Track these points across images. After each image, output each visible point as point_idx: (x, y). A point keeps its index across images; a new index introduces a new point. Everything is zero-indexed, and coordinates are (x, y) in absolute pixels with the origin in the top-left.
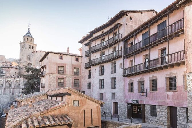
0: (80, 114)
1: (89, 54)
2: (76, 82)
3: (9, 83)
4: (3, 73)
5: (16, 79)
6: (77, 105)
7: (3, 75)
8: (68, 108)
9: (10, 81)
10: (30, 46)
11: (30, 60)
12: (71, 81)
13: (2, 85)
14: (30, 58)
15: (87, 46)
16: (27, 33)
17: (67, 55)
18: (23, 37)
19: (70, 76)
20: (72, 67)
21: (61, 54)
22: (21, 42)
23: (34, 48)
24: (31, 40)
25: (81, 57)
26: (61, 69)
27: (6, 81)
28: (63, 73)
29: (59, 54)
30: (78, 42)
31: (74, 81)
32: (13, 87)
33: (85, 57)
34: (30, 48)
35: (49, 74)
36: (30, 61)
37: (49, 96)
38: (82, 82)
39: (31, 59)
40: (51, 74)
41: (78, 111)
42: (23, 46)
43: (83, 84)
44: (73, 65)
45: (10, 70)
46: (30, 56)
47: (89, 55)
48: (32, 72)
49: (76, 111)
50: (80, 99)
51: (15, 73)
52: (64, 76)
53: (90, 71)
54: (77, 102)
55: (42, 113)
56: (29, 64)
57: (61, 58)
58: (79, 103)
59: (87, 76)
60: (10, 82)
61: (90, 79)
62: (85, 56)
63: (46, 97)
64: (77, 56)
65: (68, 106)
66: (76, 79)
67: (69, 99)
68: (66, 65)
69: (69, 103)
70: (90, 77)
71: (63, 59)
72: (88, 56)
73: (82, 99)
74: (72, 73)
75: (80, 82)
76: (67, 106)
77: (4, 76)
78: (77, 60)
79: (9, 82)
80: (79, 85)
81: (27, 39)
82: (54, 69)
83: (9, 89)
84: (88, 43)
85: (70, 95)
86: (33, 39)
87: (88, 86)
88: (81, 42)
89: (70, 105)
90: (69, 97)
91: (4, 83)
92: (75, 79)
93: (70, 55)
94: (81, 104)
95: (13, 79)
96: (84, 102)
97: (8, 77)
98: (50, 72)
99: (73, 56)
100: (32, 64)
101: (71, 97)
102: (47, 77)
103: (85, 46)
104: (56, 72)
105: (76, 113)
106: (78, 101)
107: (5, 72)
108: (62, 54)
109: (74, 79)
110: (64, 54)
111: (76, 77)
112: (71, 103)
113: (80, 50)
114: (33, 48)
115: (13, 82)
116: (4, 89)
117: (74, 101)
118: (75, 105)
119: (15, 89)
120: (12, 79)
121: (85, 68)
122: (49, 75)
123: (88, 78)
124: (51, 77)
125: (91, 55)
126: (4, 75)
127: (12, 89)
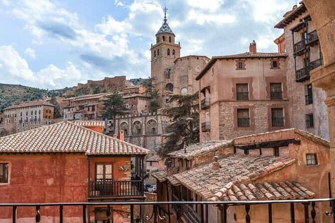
0: (320, 181)
1: (303, 50)
2: (276, 115)
3: (137, 127)
4: (127, 109)
5: (149, 119)
6: (313, 162)
7: (126, 112)
8: (296, 169)
9: (138, 122)
10: (169, 50)
11: (169, 78)
12: (266, 114)
13: (126, 130)
14: (169, 74)
15: (297, 31)
16: (163, 27)
17: (253, 58)
18: (156, 35)
19: (264, 103)
20: (265, 83)
21: (240, 58)
22: (153, 45)
23: (176, 54)
24: (170, 37)
25: (285, 57)
26: (242, 90)
27: (133, 123)
28: (247, 96)
29: (237, 58)
30: (275, 27)
31: (272, 112)
32: (144, 133)
33: (295, 58)
34: (169, 54)
35: (219, 102)
36: (170, 80)
37: (238, 147)
38: (290, 114)
39: (171, 75)
40: (223, 103)
41: (316, 175)
42: (157, 53)
43: (292, 119)
44: (267, 78)
45: (137, 102)
46: (170, 70)
47: (305, 51)
48: (180, 102)
49: (313, 175)
50: (319, 152)
51: (146, 106)
52: (251, 104)
53: (310, 87)
54: (313, 157)
55: (254, 177)
56: (169, 86)
57: (240, 67)
58: (316, 159)
59: (303, 99)
60: (140, 124)
61: (311, 105)
62: (294, 55)
63: (231, 151)
64: (274, 57)
65: (296, 166)
66: (275, 109)
67: (297, 151)
68: (251, 79)
69: (299, 159)
70: (310, 101)
71: (245, 67)
72: (302, 54)
73: (322, 150)
74: (265, 95)
75: (287, 114)
76: (294, 165)
77: (128, 113)
78: (275, 65)
79: (136, 124)
80: (284, 121)
81: (164, 37)
82: (229, 91)
83: (137, 138)
84: (300, 25)
85: (298, 143)
86: (174, 35)
87: (307, 121)
88: (281, 26)
89: (299, 163)
90: (297, 147)
91: (130, 128)
92: (274, 107)
93: (259, 58)
94: (320, 160)
95: (144, 118)
96: (327, 157)
97: (136, 115)
98: (222, 99)
99: (266, 58)
100: (175, 86)
101: (301, 147)
102: (215, 109)
103: (293, 33)
104: (233, 98)
105: (313, 179)
106: (315, 155)
107: (129, 107)
108: (243, 58)
109: (272, 109)
110: (246, 58)
111: (277, 103)
112: (302, 159)
113: (279, 41)
114: (173, 54)
115: (144, 125)
116: (129, 138)
117: (307, 155)
118: (309, 162)
119: (148, 138)
120: (141, 118)
121: (297, 81)
122: (220, 106)
123: (306, 105)
124: (223, 108)
125: (309, 49)
126: (128, 111)
127: (142, 138)
